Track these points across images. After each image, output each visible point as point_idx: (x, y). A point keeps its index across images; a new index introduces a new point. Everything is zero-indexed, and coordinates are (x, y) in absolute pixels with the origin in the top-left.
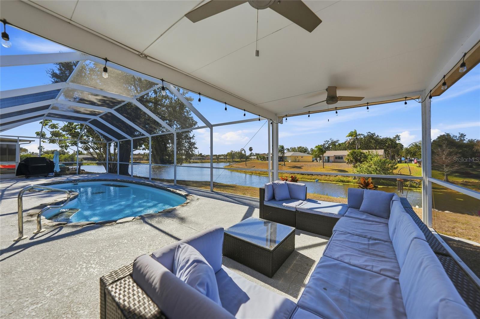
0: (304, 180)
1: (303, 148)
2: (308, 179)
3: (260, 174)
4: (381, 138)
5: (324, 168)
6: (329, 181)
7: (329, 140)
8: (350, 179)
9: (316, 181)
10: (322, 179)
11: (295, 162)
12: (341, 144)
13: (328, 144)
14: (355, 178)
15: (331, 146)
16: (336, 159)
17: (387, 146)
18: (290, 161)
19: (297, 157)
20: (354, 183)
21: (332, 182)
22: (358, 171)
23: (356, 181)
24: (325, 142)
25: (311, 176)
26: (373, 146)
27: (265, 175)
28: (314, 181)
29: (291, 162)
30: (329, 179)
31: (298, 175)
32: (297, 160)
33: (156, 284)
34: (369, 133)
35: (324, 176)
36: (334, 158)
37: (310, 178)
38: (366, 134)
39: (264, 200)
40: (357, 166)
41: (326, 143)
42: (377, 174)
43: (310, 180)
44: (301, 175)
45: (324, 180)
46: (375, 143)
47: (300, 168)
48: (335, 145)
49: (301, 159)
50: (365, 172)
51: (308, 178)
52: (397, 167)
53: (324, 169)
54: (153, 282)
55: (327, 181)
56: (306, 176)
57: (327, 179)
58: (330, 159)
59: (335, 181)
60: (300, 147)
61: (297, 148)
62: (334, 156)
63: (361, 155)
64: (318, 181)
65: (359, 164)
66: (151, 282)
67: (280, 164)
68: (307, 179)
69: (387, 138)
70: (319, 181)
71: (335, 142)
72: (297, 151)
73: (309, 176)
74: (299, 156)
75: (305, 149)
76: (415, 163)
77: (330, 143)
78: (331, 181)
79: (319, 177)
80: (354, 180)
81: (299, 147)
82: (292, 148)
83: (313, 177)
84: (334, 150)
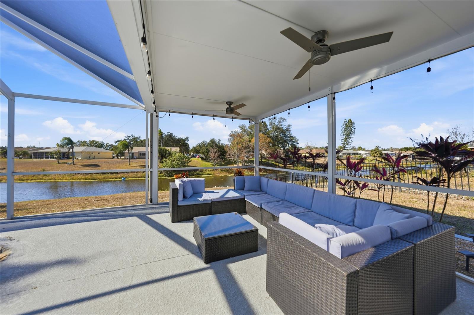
0: (107, 180)
1: (98, 142)
2: (113, 179)
3: (23, 180)
4: (177, 138)
5: (129, 164)
6: (137, 177)
7: (131, 136)
9: (123, 179)
10: (130, 176)
11: (88, 159)
12: (143, 140)
13: (130, 140)
15: (132, 142)
16: (140, 155)
17: (180, 145)
18: (79, 158)
19: (92, 153)
20: (161, 177)
21: (141, 179)
22: (164, 166)
24: (125, 137)
25: (116, 174)
26: (171, 144)
27: (35, 180)
28: (120, 179)
29: (82, 159)
30: (137, 176)
31: (98, 175)
32: (92, 157)
33: (361, 240)
34: (169, 132)
35: (131, 173)
36: (138, 154)
37: (115, 176)
38: (166, 134)
39: (178, 200)
40: (163, 161)
41: (127, 138)
42: (178, 167)
43: (115, 180)
44: (101, 174)
45: (132, 178)
46: (173, 142)
47: (97, 166)
48: (137, 141)
49: (97, 155)
50: (169, 166)
51: (113, 177)
52: (191, 161)
53: (130, 166)
54: (359, 241)
55: (135, 178)
56: (109, 176)
57: (134, 176)
58: (134, 155)
59: (143, 177)
60: (93, 141)
61: (88, 142)
62: (139, 152)
63: (165, 152)
65: (165, 159)
66: (359, 243)
67: (66, 163)
68: (111, 178)
69: (181, 139)
70: (127, 179)
71: (137, 138)
72: (88, 146)
73: (112, 175)
74: (94, 152)
75: (101, 144)
76: (198, 158)
77: (131, 138)
78: (139, 178)
79: (127, 175)
80: (160, 175)
81: (91, 140)
82: (81, 142)
83: (119, 175)
84: (136, 146)
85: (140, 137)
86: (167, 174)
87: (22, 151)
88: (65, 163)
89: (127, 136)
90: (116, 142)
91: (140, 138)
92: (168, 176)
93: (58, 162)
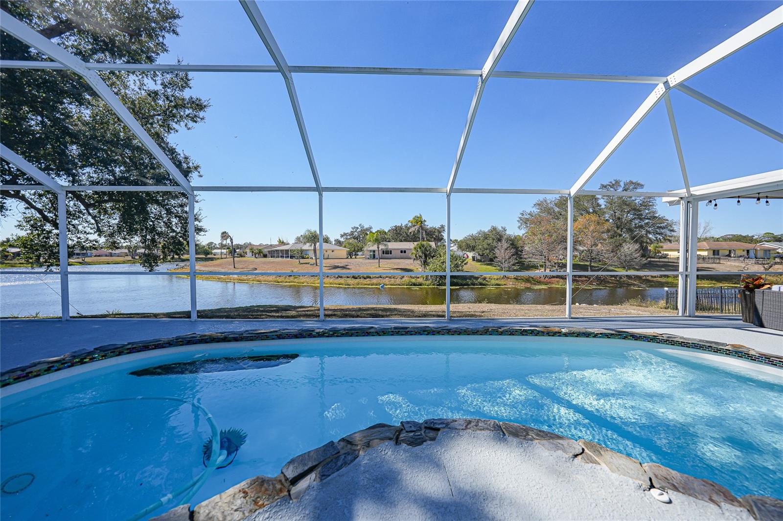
0: (363, 286)
2: (369, 285)
7: (358, 227)
8: (420, 280)
9: (381, 286)
10: (388, 282)
13: (358, 232)
14: (427, 279)
16: (383, 253)
19: (326, 251)
20: (427, 286)
21: (402, 287)
23: (429, 282)
24: (352, 228)
25: (369, 279)
28: (377, 286)
30: (396, 283)
35: (387, 278)
36: (381, 253)
43: (373, 286)
45: (391, 285)
47: (344, 268)
51: (366, 283)
53: (381, 268)
58: (376, 253)
62: (381, 249)
64: (383, 286)
67: (308, 263)
70: (385, 286)
73: (366, 280)
74: (328, 250)
78: (399, 285)
79: (384, 281)
80: (426, 282)
83: (374, 281)
85: (370, 228)
86: (436, 281)
87: (257, 249)
88: (306, 263)
89: (355, 227)
90: (342, 236)
91: (372, 230)
92: (438, 285)
93: (299, 262)
